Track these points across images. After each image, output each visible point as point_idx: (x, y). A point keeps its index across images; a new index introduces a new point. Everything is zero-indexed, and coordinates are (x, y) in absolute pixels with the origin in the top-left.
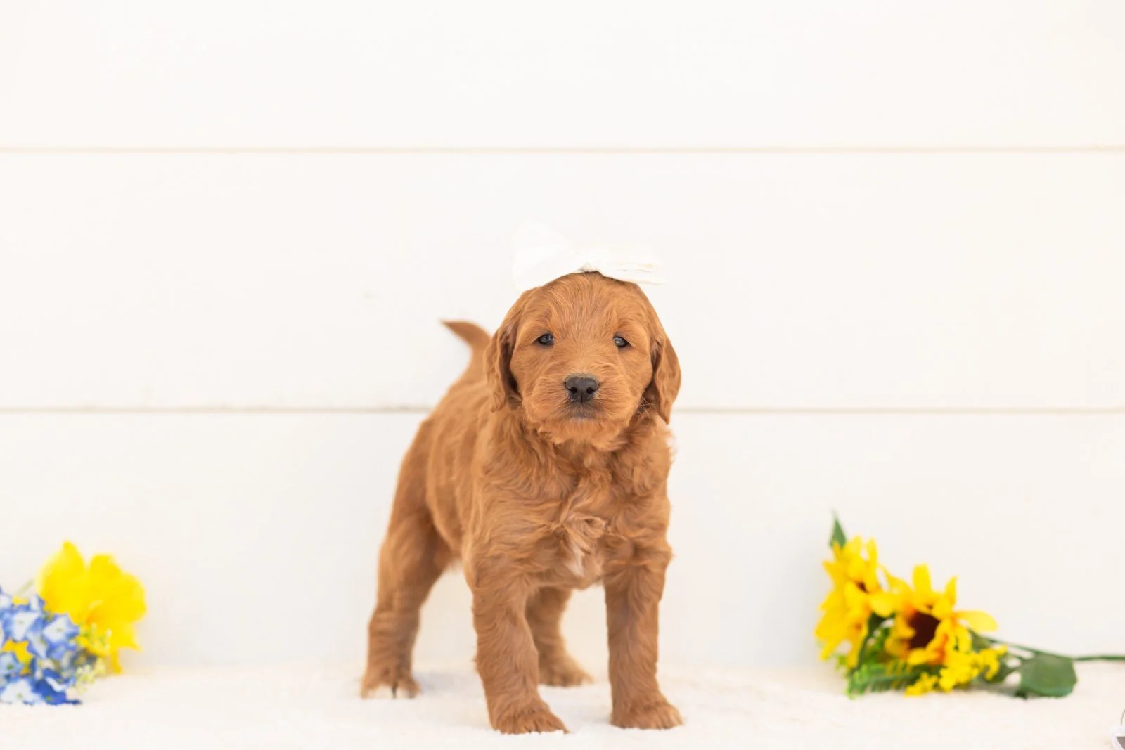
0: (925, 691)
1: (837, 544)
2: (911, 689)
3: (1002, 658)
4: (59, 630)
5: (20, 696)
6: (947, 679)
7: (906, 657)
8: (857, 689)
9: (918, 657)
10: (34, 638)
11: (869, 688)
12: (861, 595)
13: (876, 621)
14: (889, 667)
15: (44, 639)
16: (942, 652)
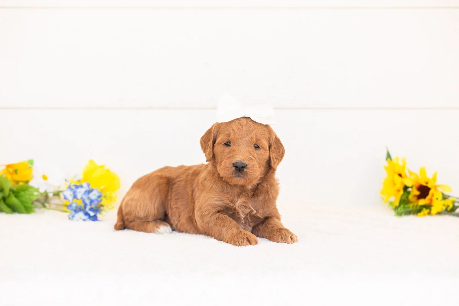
0: (424, 215)
1: (389, 160)
2: (419, 214)
3: (453, 202)
4: (95, 195)
5: (81, 218)
6: (434, 210)
7: (418, 202)
8: (400, 214)
9: (422, 202)
10: (85, 197)
11: (403, 214)
12: (400, 178)
13: (406, 188)
14: (411, 205)
15: (89, 198)
16: (431, 200)
